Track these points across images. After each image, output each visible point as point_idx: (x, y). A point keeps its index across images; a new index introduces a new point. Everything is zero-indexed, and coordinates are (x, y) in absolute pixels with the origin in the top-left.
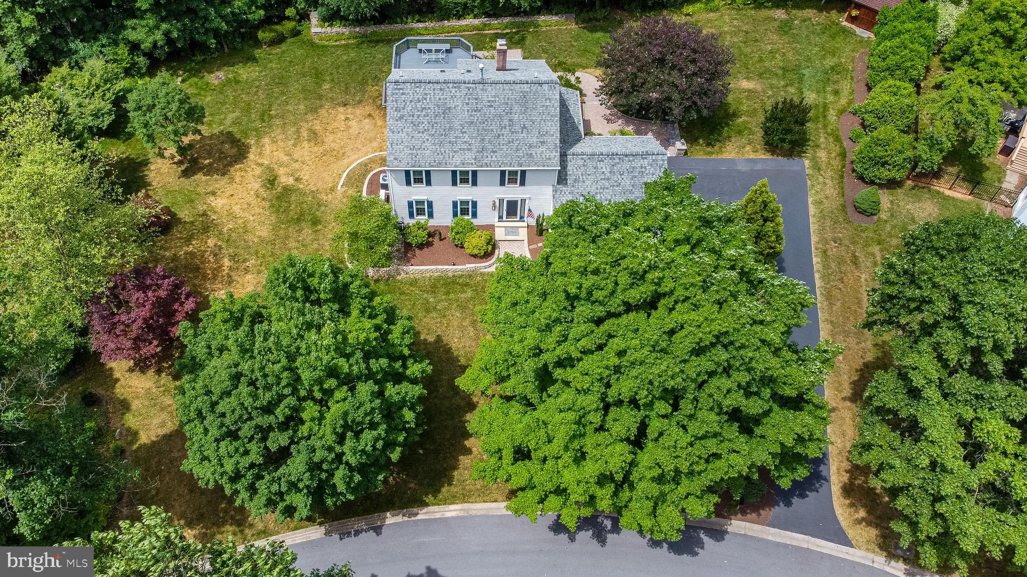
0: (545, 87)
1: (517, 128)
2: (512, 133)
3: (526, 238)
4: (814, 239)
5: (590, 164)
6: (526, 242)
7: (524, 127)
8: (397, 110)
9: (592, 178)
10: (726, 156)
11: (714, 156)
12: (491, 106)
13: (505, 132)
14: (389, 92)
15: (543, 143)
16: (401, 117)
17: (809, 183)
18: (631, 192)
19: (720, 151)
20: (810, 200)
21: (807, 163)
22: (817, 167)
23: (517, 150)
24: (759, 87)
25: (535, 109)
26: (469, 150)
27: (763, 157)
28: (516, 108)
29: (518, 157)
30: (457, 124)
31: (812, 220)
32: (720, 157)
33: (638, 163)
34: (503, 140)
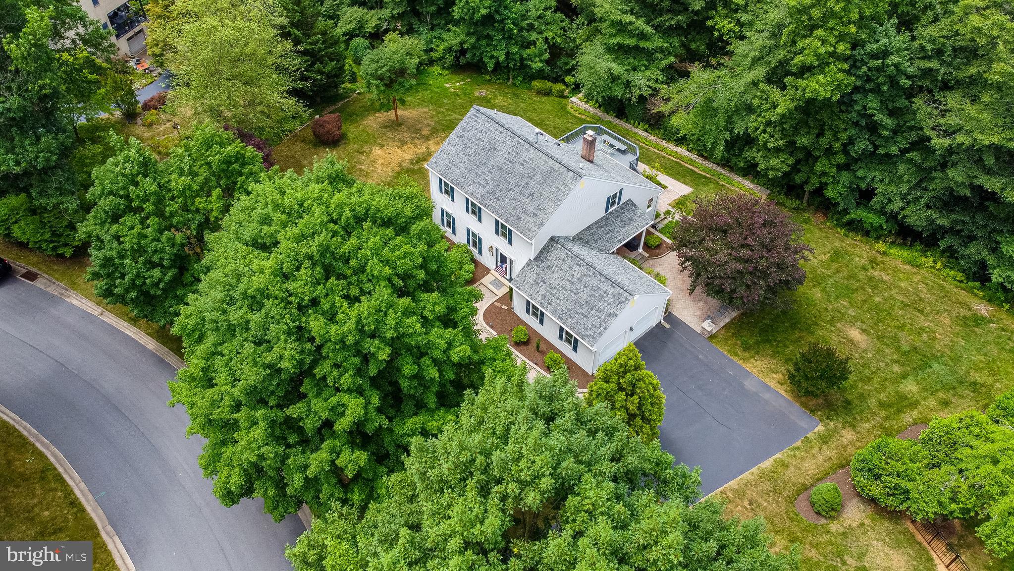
0: (571, 174)
1: (527, 192)
2: (521, 193)
3: (500, 295)
4: (733, 484)
5: (569, 262)
6: (497, 298)
7: (532, 195)
8: (464, 130)
9: (562, 273)
10: (749, 366)
11: (735, 359)
12: (523, 165)
13: (517, 190)
14: (469, 114)
15: (535, 215)
16: (462, 137)
17: (798, 443)
18: (581, 306)
19: (745, 360)
20: (778, 456)
21: (820, 428)
22: (825, 440)
23: (514, 208)
24: (863, 345)
25: (550, 186)
26: (484, 187)
27: (783, 393)
28: (538, 177)
29: (511, 214)
30: (491, 163)
31: (754, 470)
32: (741, 363)
33: (606, 286)
34: (511, 195)
